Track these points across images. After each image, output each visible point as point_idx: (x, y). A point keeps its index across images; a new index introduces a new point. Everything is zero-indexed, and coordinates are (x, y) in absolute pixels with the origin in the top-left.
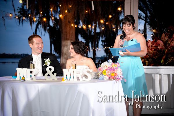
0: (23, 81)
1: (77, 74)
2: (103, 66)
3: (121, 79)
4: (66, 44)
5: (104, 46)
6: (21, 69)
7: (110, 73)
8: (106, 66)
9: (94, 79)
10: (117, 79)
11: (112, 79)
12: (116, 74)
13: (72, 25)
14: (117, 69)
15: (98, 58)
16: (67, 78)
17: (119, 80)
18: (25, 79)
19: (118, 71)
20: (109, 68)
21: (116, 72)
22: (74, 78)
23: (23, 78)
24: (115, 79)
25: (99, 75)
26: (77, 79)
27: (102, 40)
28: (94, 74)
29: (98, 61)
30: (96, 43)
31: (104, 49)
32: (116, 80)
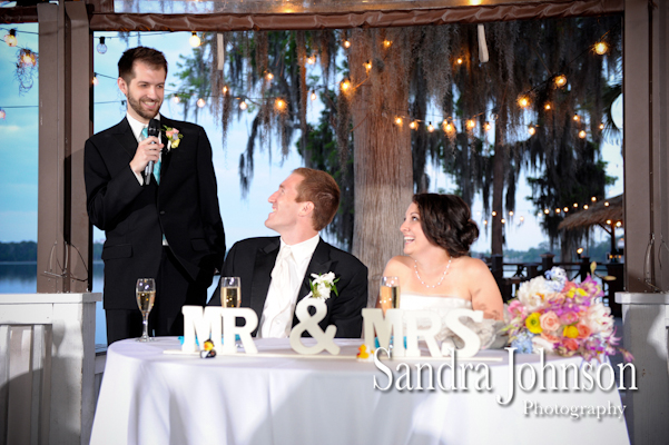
0: (207, 357)
1: (420, 328)
2: (527, 296)
3: (610, 350)
4: (374, 199)
5: (541, 203)
6: (201, 308)
7: (557, 326)
8: (538, 297)
9: (491, 348)
10: (593, 353)
11: (569, 350)
12: (585, 330)
13: (399, 121)
14: (587, 304)
16: (377, 344)
17: (602, 356)
18: (215, 349)
19: (592, 317)
20: (550, 302)
21: (583, 322)
22: (405, 346)
23: (209, 344)
24: (581, 350)
25: (512, 331)
26: (418, 352)
27: (532, 175)
29: (515, 268)
30: (505, 192)
31: (540, 215)
32: (587, 355)
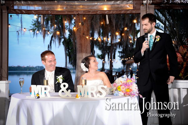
0: (37, 98)
2: (118, 82)
3: (137, 95)
4: (81, 56)
5: (121, 57)
7: (124, 89)
8: (120, 82)
10: (133, 95)
11: (127, 95)
12: (131, 90)
13: (87, 37)
14: (132, 84)
15: (115, 69)
16: (81, 94)
17: (135, 96)
19: (133, 87)
20: (123, 83)
21: (131, 88)
22: (88, 95)
23: (38, 95)
24: (130, 95)
25: (114, 91)
27: (119, 51)
28: (108, 90)
29: (115, 73)
30: (113, 54)
31: (121, 60)
32: (131, 96)
